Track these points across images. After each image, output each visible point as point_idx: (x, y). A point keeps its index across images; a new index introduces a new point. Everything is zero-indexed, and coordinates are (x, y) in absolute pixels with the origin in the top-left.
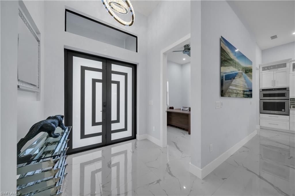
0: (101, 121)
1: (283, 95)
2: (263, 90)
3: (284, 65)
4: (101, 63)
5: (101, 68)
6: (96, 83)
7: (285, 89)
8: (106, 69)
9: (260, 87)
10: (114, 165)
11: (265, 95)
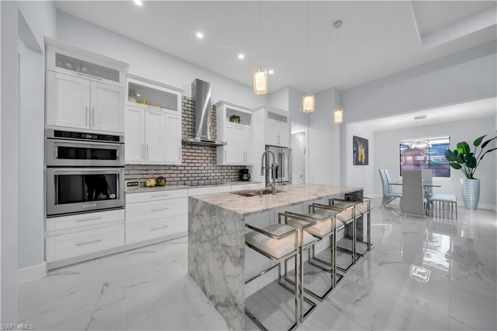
2: (58, 134)
3: (114, 75)
7: (116, 139)
9: (48, 123)
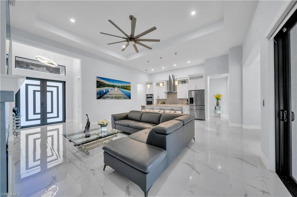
0: (40, 112)
1: (151, 97)
2: (147, 95)
4: (40, 81)
5: (39, 84)
6: (36, 92)
7: (152, 95)
8: (43, 84)
10: (49, 136)
11: (148, 98)
